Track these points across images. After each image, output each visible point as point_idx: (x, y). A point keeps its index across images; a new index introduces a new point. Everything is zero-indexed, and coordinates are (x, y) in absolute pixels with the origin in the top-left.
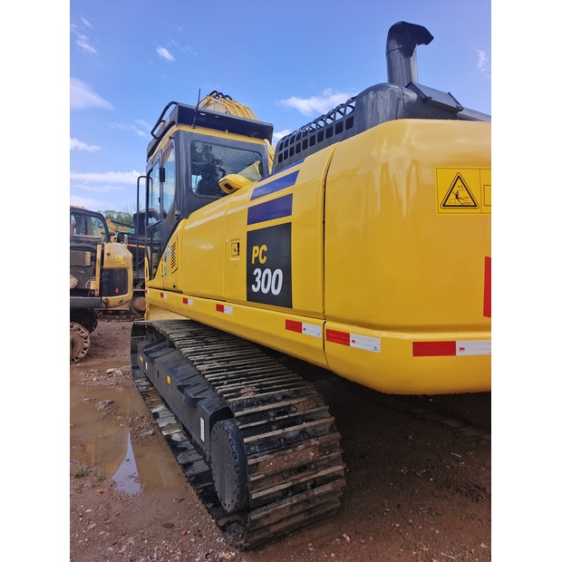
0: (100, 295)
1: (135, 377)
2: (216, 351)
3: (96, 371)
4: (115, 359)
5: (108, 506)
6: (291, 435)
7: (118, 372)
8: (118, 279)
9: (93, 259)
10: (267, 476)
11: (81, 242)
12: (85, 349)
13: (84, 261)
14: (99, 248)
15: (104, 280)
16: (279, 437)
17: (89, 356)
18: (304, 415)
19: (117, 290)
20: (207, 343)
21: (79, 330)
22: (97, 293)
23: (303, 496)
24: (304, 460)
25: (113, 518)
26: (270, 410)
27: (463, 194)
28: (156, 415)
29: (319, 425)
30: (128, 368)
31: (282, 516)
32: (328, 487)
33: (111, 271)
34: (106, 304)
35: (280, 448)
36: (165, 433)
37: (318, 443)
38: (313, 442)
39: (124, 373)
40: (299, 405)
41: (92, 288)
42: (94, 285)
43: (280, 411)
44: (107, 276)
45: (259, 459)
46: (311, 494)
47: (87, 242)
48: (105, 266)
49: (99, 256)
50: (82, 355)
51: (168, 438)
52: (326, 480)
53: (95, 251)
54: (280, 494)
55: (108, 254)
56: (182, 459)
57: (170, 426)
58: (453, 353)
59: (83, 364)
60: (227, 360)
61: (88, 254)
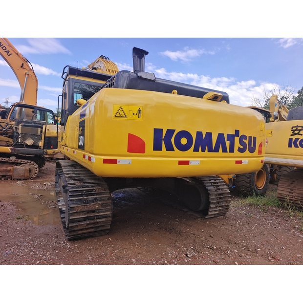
0: (44, 149)
1: (56, 186)
2: (77, 171)
3: (39, 183)
4: (50, 179)
5: (26, 228)
6: (90, 199)
7: (49, 184)
8: (53, 142)
9: (41, 132)
10: (77, 212)
11: (36, 124)
12: (36, 173)
13: (37, 133)
14: (44, 126)
15: (46, 141)
16: (85, 199)
17: (38, 177)
18: (98, 193)
19: (52, 147)
20: (76, 168)
21: (33, 164)
22: (42, 148)
23: (92, 221)
24: (93, 208)
25: (27, 231)
26: (84, 190)
27: (122, 113)
28: (59, 201)
29: (103, 197)
30: (53, 183)
31: (83, 228)
32: (104, 220)
33: (49, 138)
34: (46, 153)
35: (84, 203)
36: (59, 207)
37: (100, 203)
38: (99, 202)
39: (51, 185)
40: (97, 189)
41: (40, 145)
42: (41, 144)
43: (88, 191)
44: (47, 140)
45: (75, 206)
46: (96, 221)
47: (39, 124)
48: (46, 135)
49: (44, 131)
50: (34, 176)
51: (60, 209)
52: (103, 217)
53: (42, 128)
54: (83, 219)
55: (48, 130)
56: (62, 216)
57: (63, 205)
58: (117, 163)
59: (34, 181)
60: (79, 174)
61: (39, 129)
